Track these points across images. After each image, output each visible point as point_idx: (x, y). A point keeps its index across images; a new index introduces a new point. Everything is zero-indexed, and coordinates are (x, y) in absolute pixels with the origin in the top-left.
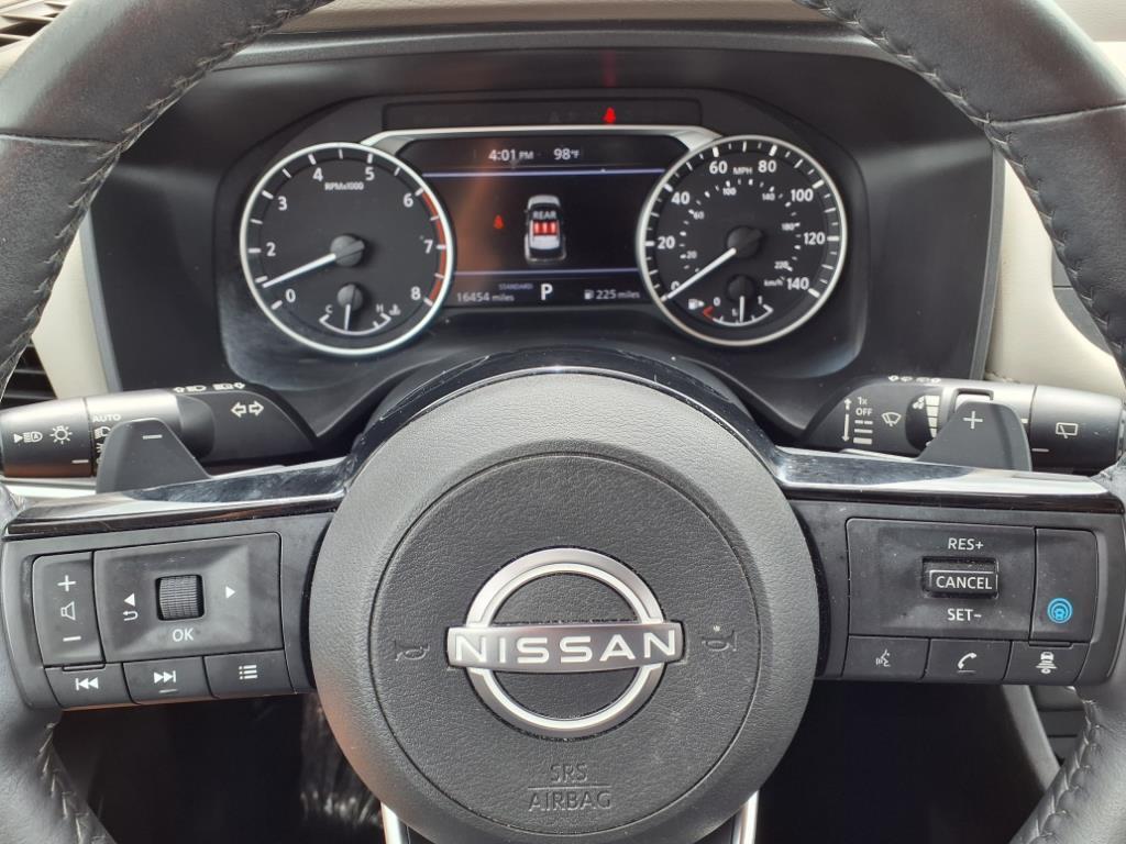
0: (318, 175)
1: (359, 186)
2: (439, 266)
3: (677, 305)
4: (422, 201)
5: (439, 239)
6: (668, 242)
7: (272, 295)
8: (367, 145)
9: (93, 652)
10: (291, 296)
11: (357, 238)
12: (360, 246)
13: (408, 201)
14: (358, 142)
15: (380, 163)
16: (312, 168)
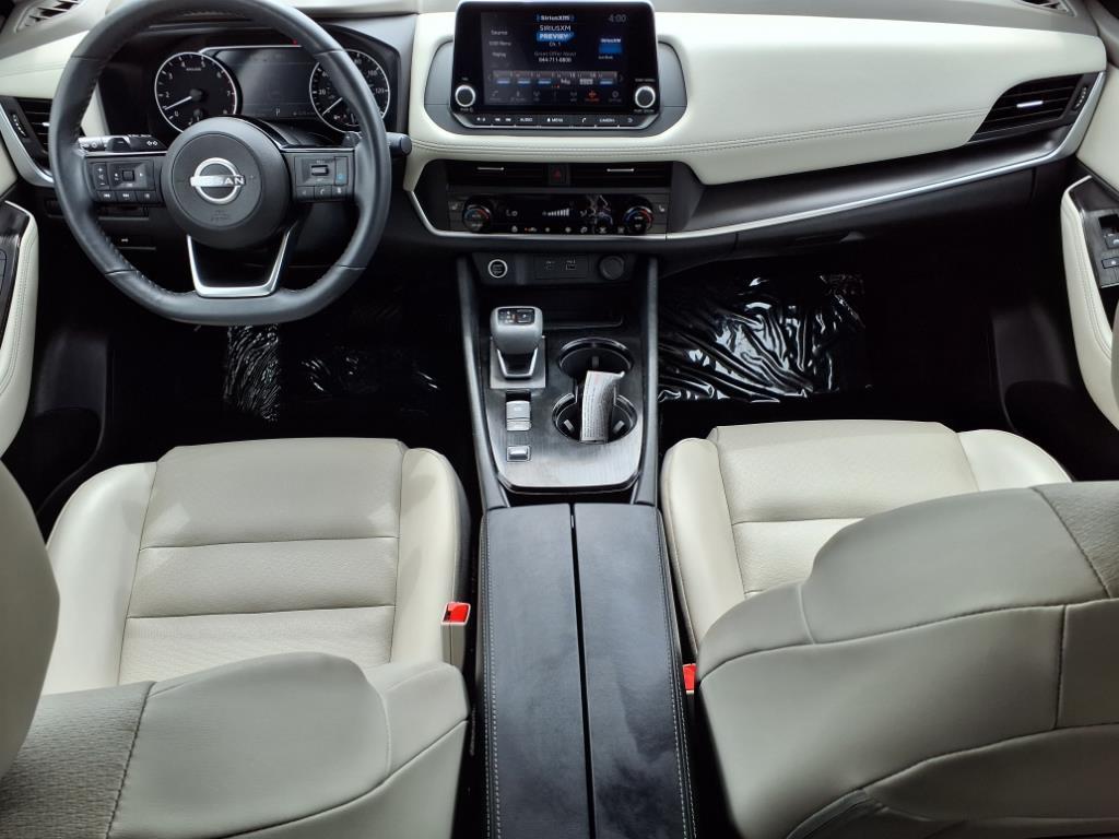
0: (183, 65)
1: (199, 69)
2: (233, 102)
3: (328, 117)
4: (223, 74)
5: (232, 91)
6: (323, 92)
7: (168, 113)
8: (201, 53)
9: (108, 188)
10: (176, 114)
11: (200, 90)
12: (200, 93)
13: (219, 75)
14: (197, 51)
15: (206, 59)
16: (180, 62)
